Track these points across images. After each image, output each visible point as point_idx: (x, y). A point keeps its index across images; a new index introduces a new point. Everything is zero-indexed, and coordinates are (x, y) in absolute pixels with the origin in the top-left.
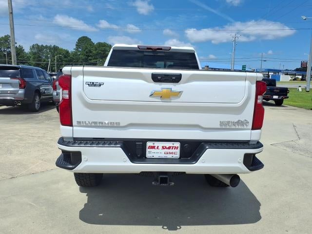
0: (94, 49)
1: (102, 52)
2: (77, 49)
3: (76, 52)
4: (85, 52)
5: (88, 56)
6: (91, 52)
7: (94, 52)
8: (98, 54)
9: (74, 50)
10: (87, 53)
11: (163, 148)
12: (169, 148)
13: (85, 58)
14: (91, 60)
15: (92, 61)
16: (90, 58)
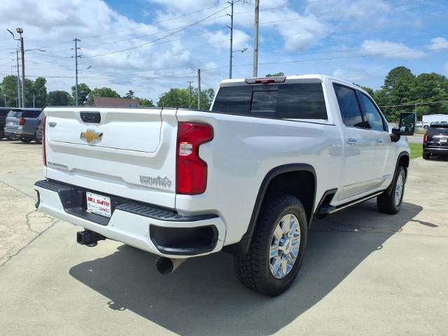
0: (413, 84)
1: (426, 89)
2: (386, 87)
3: (383, 92)
4: (397, 91)
5: (403, 96)
6: (406, 89)
7: (413, 89)
8: (419, 92)
9: (382, 89)
10: (401, 91)
11: (98, 202)
12: (102, 203)
13: (397, 100)
14: (406, 101)
15: (408, 104)
16: (404, 99)
